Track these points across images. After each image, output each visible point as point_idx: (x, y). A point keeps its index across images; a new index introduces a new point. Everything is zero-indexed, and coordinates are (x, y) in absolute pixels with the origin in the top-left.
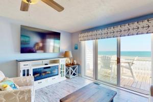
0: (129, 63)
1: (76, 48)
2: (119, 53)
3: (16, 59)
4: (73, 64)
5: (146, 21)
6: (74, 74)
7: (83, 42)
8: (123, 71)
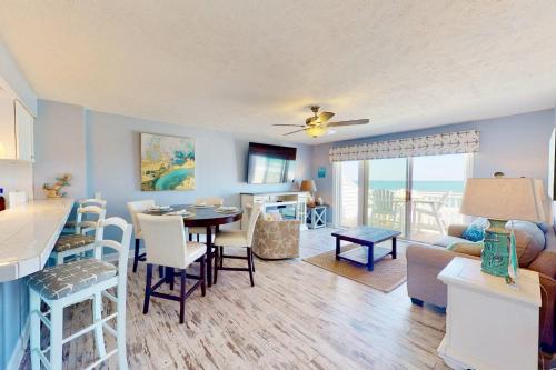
0: (432, 203)
1: (322, 175)
2: (409, 185)
3: (239, 192)
4: (317, 204)
5: (455, 134)
6: (320, 223)
7: (338, 163)
8: (419, 219)
